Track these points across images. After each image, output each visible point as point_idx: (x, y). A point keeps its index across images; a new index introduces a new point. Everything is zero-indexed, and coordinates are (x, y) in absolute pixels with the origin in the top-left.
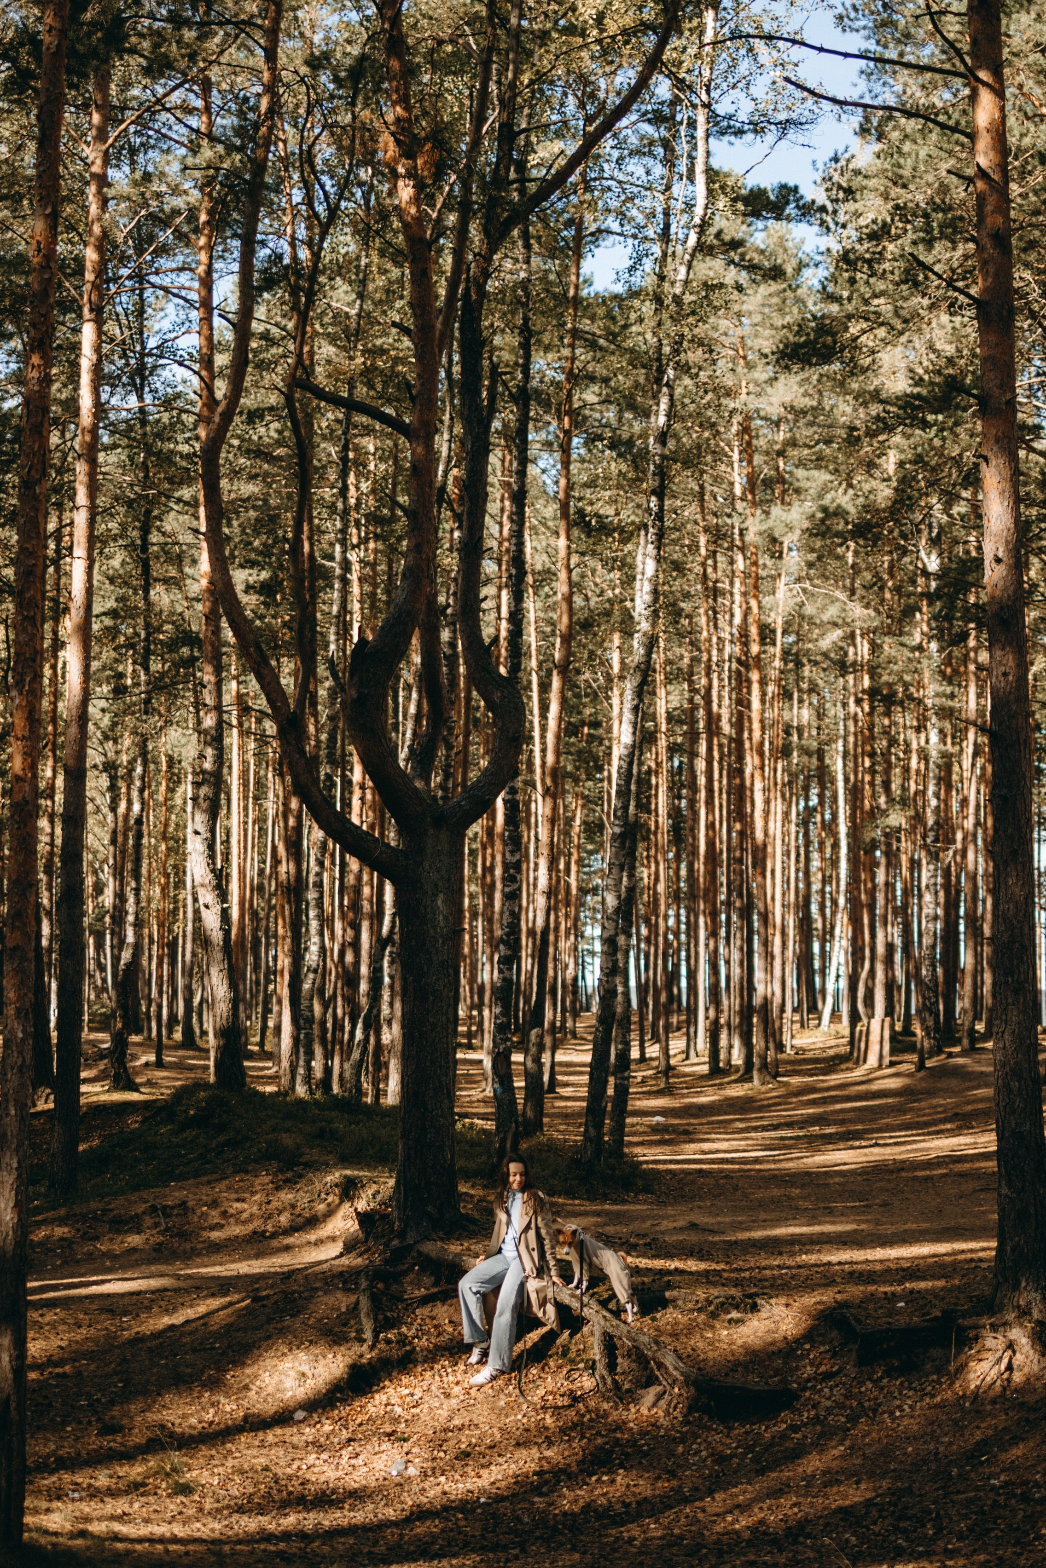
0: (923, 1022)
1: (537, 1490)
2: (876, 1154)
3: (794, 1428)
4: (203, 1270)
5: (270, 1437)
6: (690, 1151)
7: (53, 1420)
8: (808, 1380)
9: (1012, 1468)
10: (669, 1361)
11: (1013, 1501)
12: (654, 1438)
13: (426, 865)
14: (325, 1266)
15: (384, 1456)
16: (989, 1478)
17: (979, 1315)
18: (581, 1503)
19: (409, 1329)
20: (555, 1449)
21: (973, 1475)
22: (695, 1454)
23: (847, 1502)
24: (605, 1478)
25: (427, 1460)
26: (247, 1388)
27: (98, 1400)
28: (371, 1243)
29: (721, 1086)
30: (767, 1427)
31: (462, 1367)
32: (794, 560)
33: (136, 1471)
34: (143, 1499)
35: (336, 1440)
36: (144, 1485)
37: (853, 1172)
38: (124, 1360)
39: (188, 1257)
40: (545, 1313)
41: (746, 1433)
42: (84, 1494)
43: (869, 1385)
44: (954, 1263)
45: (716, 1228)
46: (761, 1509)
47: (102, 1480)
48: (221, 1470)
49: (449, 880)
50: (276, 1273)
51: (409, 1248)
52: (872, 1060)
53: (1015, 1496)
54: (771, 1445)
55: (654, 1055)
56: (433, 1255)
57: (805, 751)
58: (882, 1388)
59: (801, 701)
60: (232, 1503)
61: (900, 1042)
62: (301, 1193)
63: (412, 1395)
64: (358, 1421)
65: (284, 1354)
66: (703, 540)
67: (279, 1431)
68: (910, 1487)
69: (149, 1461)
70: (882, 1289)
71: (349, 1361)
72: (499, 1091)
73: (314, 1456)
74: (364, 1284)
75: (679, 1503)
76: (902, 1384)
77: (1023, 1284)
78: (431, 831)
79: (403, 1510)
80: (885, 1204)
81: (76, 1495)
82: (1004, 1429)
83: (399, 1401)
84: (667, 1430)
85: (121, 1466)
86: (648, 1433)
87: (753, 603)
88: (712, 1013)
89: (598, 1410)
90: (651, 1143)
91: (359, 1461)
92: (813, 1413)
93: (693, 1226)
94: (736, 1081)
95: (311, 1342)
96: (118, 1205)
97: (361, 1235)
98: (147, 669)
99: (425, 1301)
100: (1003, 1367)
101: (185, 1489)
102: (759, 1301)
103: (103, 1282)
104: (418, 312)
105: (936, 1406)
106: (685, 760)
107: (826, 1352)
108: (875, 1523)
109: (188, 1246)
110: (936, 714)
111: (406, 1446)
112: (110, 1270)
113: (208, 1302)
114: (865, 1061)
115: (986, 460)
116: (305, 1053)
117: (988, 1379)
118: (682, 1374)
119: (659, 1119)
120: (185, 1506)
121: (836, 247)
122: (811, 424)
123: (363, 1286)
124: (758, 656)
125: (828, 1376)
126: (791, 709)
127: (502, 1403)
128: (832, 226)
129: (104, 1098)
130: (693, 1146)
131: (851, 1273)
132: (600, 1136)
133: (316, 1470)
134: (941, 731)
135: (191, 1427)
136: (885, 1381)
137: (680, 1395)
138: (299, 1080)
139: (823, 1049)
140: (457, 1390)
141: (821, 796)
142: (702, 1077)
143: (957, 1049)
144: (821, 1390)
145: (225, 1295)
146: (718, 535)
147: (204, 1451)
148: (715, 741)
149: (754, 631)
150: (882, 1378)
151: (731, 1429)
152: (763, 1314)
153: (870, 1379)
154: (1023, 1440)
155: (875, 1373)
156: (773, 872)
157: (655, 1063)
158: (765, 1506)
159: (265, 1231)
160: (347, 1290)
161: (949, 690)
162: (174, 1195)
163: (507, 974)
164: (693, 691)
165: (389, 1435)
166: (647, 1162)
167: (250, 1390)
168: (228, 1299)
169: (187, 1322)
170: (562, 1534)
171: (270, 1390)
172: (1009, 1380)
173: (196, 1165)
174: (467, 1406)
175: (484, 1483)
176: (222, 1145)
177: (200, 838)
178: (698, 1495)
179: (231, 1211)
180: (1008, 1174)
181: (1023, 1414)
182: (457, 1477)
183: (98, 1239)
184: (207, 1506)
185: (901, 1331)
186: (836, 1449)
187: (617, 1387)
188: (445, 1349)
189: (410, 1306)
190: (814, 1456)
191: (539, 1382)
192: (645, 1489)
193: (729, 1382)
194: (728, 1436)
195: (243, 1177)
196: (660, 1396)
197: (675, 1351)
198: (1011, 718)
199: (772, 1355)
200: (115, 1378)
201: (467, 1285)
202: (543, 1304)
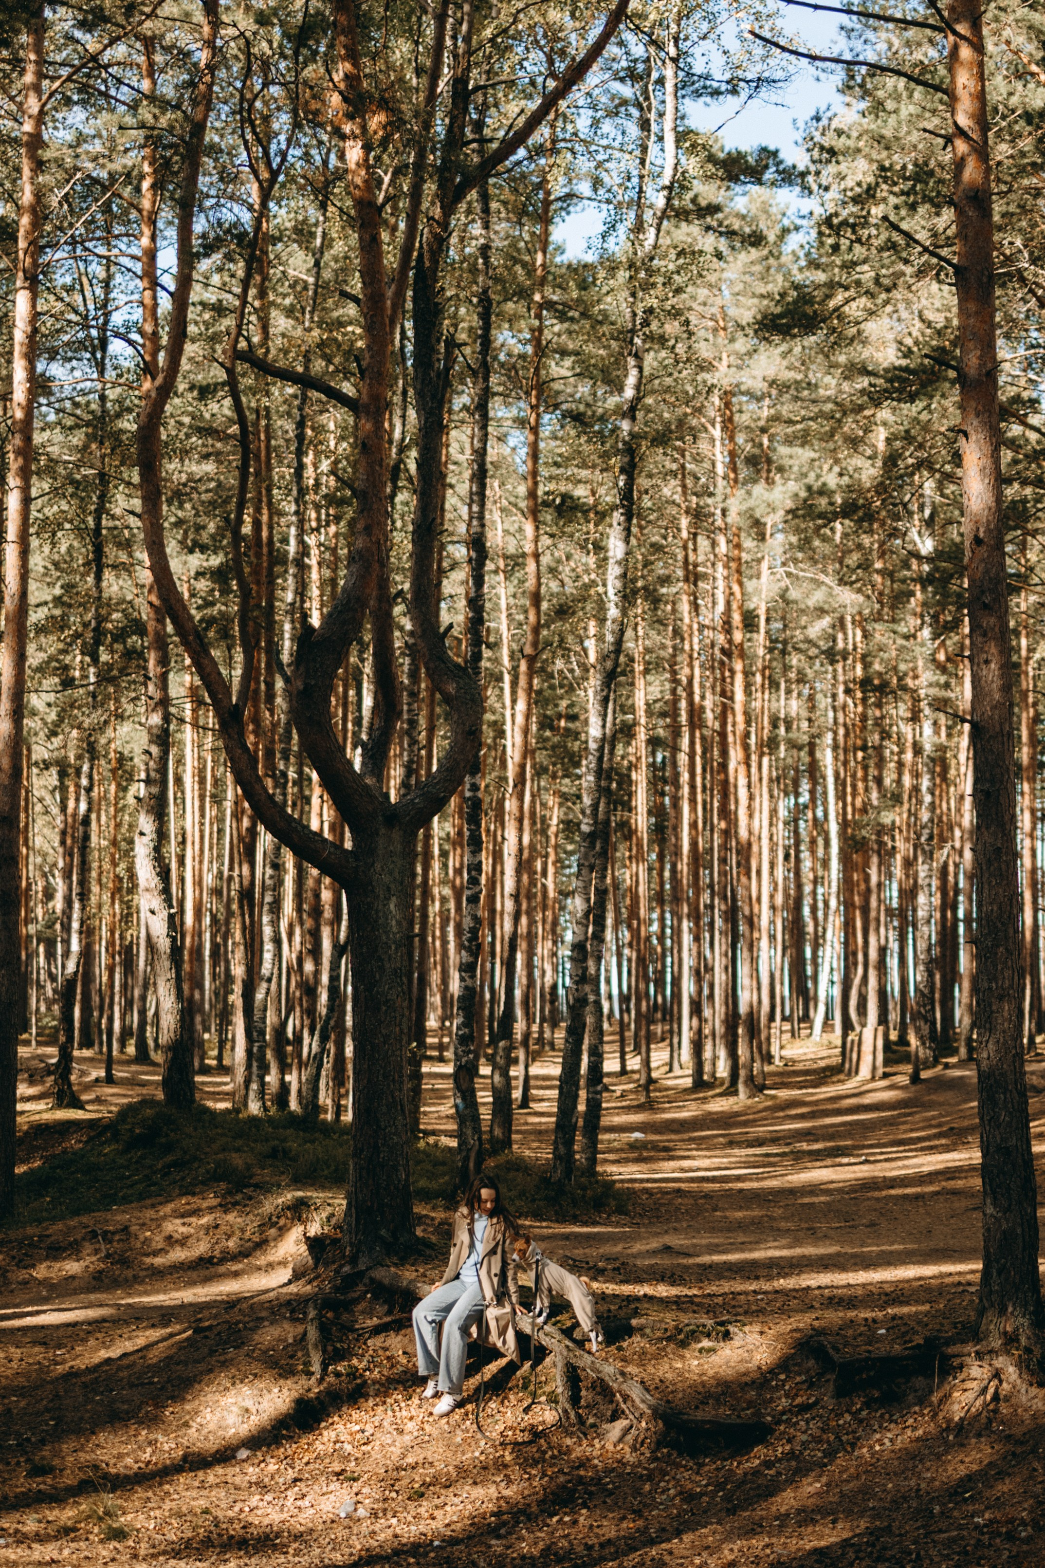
0: (918, 1030)
1: (494, 1531)
2: (863, 1171)
3: (768, 1464)
4: (145, 1299)
5: (211, 1479)
6: (668, 1169)
8: (783, 1413)
9: (1000, 1504)
10: (636, 1393)
11: (998, 1541)
12: (620, 1475)
13: (378, 866)
14: (272, 1295)
15: (332, 1497)
16: (973, 1516)
17: (964, 1342)
18: (541, 1546)
19: (360, 1361)
20: (514, 1487)
21: (956, 1513)
22: (663, 1492)
23: (823, 1543)
24: (567, 1519)
25: (378, 1500)
26: (186, 1425)
27: (28, 1440)
28: (321, 1270)
29: (704, 1100)
30: (739, 1463)
31: (417, 1401)
32: (778, 542)
33: (66, 1515)
34: (72, 1545)
35: (281, 1480)
36: (75, 1529)
37: (840, 1190)
38: (57, 1396)
39: (129, 1284)
40: (504, 1342)
41: (717, 1469)
42: (10, 1540)
43: (848, 1417)
44: (942, 1286)
45: (691, 1251)
46: (731, 1550)
47: (31, 1525)
48: (158, 1513)
49: (402, 883)
50: (222, 1302)
51: (361, 1274)
52: (865, 1071)
53: (999, 1534)
54: (744, 1482)
55: (637, 1067)
56: (386, 1281)
57: (793, 745)
58: (861, 1421)
59: (788, 692)
60: (169, 1548)
61: (894, 1052)
62: (251, 1216)
63: (363, 1431)
64: (305, 1460)
65: (227, 1389)
66: (684, 522)
67: (219, 1470)
68: (890, 1526)
69: (80, 1504)
70: (862, 1315)
71: (295, 1395)
72: (461, 1106)
73: (258, 1497)
74: (312, 1314)
75: (645, 1545)
76: (882, 1416)
77: (1010, 1309)
78: (383, 831)
79: (351, 1554)
80: (872, 1224)
81: (2, 1541)
82: (990, 1463)
83: (349, 1438)
84: (633, 1466)
85: (51, 1509)
86: (613, 1470)
87: (736, 588)
88: (695, 1022)
89: (560, 1446)
90: (627, 1161)
91: (306, 1503)
92: (788, 1447)
93: (667, 1249)
94: (721, 1095)
95: (255, 1375)
96: (56, 1231)
97: (311, 1262)
98: (95, 660)
99: (377, 1331)
100: (988, 1397)
101: (119, 1534)
102: (731, 1328)
103: (38, 1313)
104: (367, 280)
105: (918, 1439)
106: (667, 754)
107: (803, 1382)
109: (129, 1273)
110: (930, 704)
111: (356, 1486)
112: (45, 1300)
113: (147, 1333)
114: (857, 1072)
115: (966, 435)
116: (259, 1068)
117: (973, 1410)
118: (650, 1407)
119: (638, 1135)
120: (119, 1552)
121: (819, 211)
122: (796, 399)
123: (311, 1316)
124: (741, 644)
125: (805, 1408)
126: (778, 700)
127: (459, 1440)
128: (815, 187)
129: (47, 1116)
130: (672, 1164)
131: (830, 1299)
132: (571, 1153)
133: (259, 1512)
134: (935, 723)
135: (126, 1467)
136: (864, 1413)
137: (648, 1429)
138: (252, 1095)
139: (814, 1060)
140: (410, 1426)
141: (812, 792)
142: (685, 1090)
143: (953, 1060)
144: (797, 1423)
145: (165, 1326)
146: (699, 515)
147: (140, 1493)
148: (698, 734)
149: (737, 618)
150: (861, 1409)
151: (701, 1465)
152: (737, 1342)
153: (848, 1411)
154: (1009, 1475)
155: (853, 1404)
156: (759, 873)
157: (636, 1076)
158: (736, 1548)
159: (212, 1257)
160: (294, 1320)
161: (943, 679)
162: (120, 1217)
163: (469, 982)
164: (675, 681)
165: (338, 1474)
166: (622, 1181)
167: (190, 1427)
168: (169, 1330)
169: (125, 1355)
171: (212, 1427)
172: (996, 1411)
173: (141, 1187)
174: (421, 1443)
175: (438, 1525)
176: (169, 1166)
177: (145, 840)
178: (665, 1536)
179: (176, 1236)
180: (994, 1192)
181: (1010, 1447)
182: (410, 1518)
183: (33, 1266)
184: (142, 1552)
185: (881, 1360)
186: (811, 1486)
187: (581, 1421)
188: (398, 1382)
189: (361, 1337)
190: (788, 1494)
191: (498, 1417)
192: (609, 1530)
193: (700, 1415)
194: (698, 1473)
195: (193, 1200)
196: (627, 1431)
197: (642, 1382)
198: (994, 708)
199: (745, 1386)
200: (47, 1416)
201: (422, 1314)
202: (502, 1333)
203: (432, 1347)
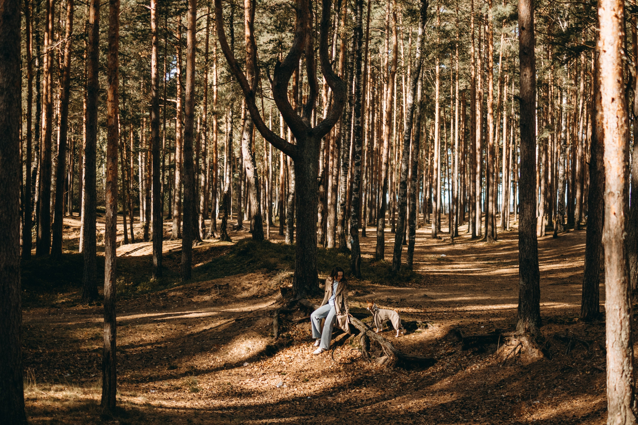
1: (330, 394)
3: (433, 374)
5: (233, 372)
7: (152, 364)
8: (442, 355)
9: (512, 390)
10: (389, 347)
11: (508, 403)
12: (381, 376)
13: (305, 151)
15: (275, 380)
16: (501, 394)
17: (510, 331)
18: (345, 400)
19: (292, 333)
20: (342, 379)
21: (496, 393)
22: (394, 382)
23: (445, 402)
24: (357, 390)
25: (291, 382)
27: (171, 357)
28: (284, 300)
29: (475, 243)
30: (423, 373)
31: (311, 347)
33: (178, 383)
34: (178, 393)
35: (258, 374)
36: (181, 388)
38: (184, 342)
39: (226, 304)
40: (344, 328)
41: (415, 375)
42: (156, 391)
43: (465, 357)
45: (433, 297)
46: (412, 403)
47: (165, 386)
48: (211, 384)
49: (314, 158)
51: (296, 302)
52: (538, 234)
53: (509, 401)
54: (423, 380)
56: (305, 304)
58: (470, 359)
60: (212, 396)
63: (290, 357)
64: (268, 367)
65: (243, 341)
67: (237, 370)
68: (471, 397)
69: (184, 380)
71: (267, 344)
72: (353, 242)
73: (249, 379)
74: (276, 315)
75: (382, 400)
76: (478, 358)
77: (527, 320)
78: (307, 138)
79: (277, 400)
80: (510, 289)
81: (154, 391)
82: (513, 376)
83: (285, 360)
84: (387, 373)
85: (174, 381)
86: (379, 374)
89: (361, 365)
91: (266, 382)
92: (441, 368)
93: (425, 296)
94: (481, 241)
95: (254, 337)
96: (203, 284)
97: (281, 296)
99: (300, 322)
100: (516, 352)
101: (196, 391)
102: (428, 324)
105: (489, 366)
107: (451, 345)
108: (453, 410)
109: (227, 300)
111: (285, 377)
113: (222, 321)
116: (289, 227)
117: (510, 356)
118: (393, 352)
119: (444, 255)
120: (194, 397)
125: (450, 354)
127: (324, 361)
129: (217, 244)
130: (450, 266)
132: (399, 260)
133: (248, 385)
135: (203, 367)
137: (393, 360)
138: (286, 237)
140: (308, 356)
142: (469, 239)
143: (572, 230)
144: (446, 359)
145: (229, 319)
147: (207, 377)
149: (490, 57)
150: (471, 355)
151: (410, 373)
152: (430, 329)
153: (466, 355)
154: (518, 380)
155: (468, 353)
158: (414, 402)
159: (258, 295)
160: (271, 317)
162: (226, 280)
165: (279, 372)
167: (228, 354)
169: (211, 328)
170: (334, 410)
171: (236, 354)
172: (519, 357)
173: (238, 270)
174: (310, 362)
175: (311, 391)
176: (250, 262)
177: (245, 141)
178: (390, 398)
179: (246, 287)
180: (523, 276)
181: (521, 370)
182: (302, 389)
183: (193, 297)
184: (203, 397)
185: (479, 337)
186: (446, 382)
187: (370, 356)
188: (305, 340)
189: (294, 324)
190: (438, 384)
191: (340, 354)
192: (371, 395)
193: (411, 355)
194: (408, 376)
195: (253, 274)
196: (386, 360)
197: (392, 343)
198: (527, 93)
199: (429, 346)
200: (179, 349)
201: (314, 316)
202: (344, 323)
203: (317, 328)
